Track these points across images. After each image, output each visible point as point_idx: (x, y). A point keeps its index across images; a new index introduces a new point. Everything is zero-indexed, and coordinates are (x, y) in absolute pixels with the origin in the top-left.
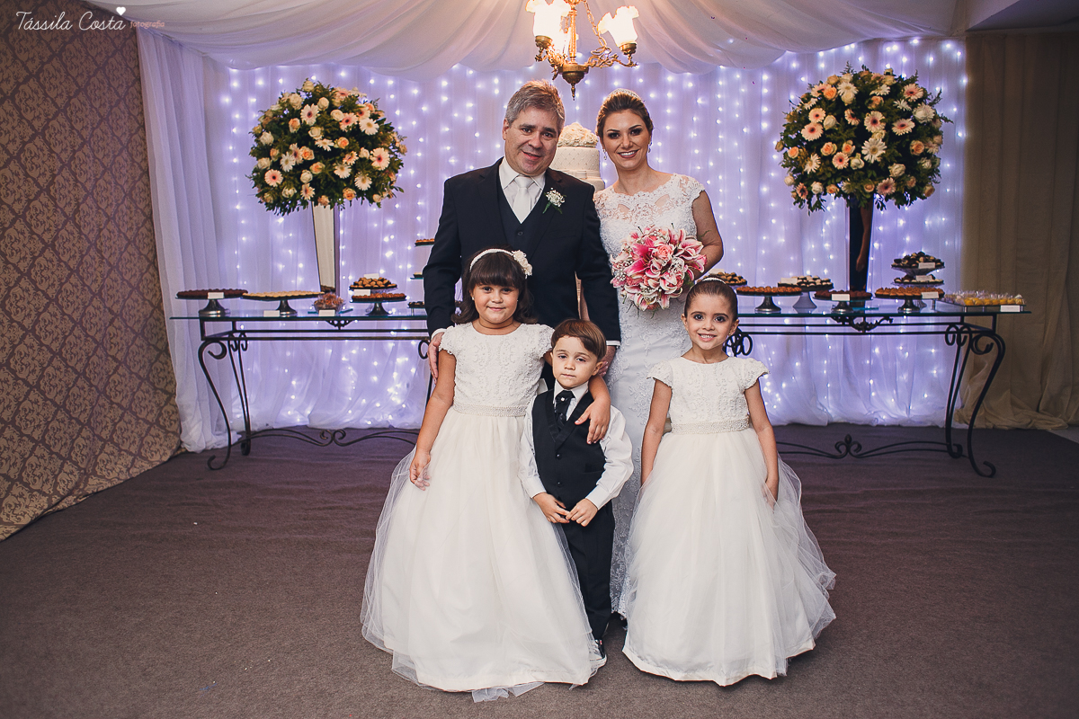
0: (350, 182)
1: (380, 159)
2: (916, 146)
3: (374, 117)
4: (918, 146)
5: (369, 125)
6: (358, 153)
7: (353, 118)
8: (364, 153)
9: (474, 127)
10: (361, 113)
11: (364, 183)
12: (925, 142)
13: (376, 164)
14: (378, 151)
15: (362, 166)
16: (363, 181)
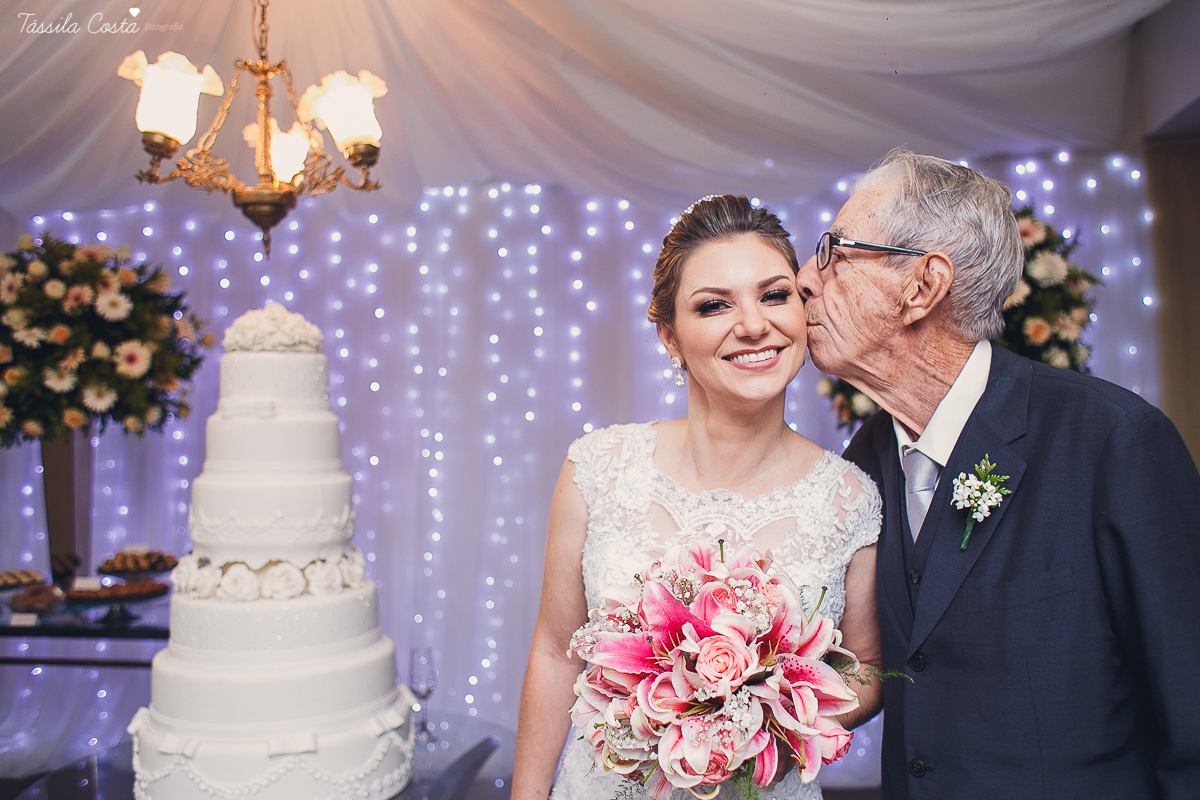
0: (74, 398)
1: (131, 359)
2: (1036, 329)
3: (125, 290)
4: (1038, 329)
5: (114, 304)
6: (88, 352)
7: (86, 293)
8: (101, 350)
9: (377, 302)
10: (106, 285)
11: (99, 400)
12: (1051, 321)
13: (123, 368)
14: (127, 348)
15: (96, 372)
16: (100, 395)
